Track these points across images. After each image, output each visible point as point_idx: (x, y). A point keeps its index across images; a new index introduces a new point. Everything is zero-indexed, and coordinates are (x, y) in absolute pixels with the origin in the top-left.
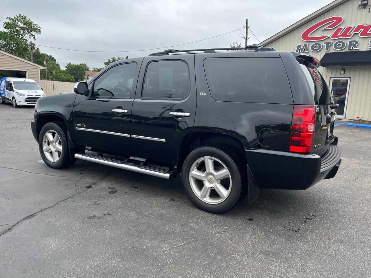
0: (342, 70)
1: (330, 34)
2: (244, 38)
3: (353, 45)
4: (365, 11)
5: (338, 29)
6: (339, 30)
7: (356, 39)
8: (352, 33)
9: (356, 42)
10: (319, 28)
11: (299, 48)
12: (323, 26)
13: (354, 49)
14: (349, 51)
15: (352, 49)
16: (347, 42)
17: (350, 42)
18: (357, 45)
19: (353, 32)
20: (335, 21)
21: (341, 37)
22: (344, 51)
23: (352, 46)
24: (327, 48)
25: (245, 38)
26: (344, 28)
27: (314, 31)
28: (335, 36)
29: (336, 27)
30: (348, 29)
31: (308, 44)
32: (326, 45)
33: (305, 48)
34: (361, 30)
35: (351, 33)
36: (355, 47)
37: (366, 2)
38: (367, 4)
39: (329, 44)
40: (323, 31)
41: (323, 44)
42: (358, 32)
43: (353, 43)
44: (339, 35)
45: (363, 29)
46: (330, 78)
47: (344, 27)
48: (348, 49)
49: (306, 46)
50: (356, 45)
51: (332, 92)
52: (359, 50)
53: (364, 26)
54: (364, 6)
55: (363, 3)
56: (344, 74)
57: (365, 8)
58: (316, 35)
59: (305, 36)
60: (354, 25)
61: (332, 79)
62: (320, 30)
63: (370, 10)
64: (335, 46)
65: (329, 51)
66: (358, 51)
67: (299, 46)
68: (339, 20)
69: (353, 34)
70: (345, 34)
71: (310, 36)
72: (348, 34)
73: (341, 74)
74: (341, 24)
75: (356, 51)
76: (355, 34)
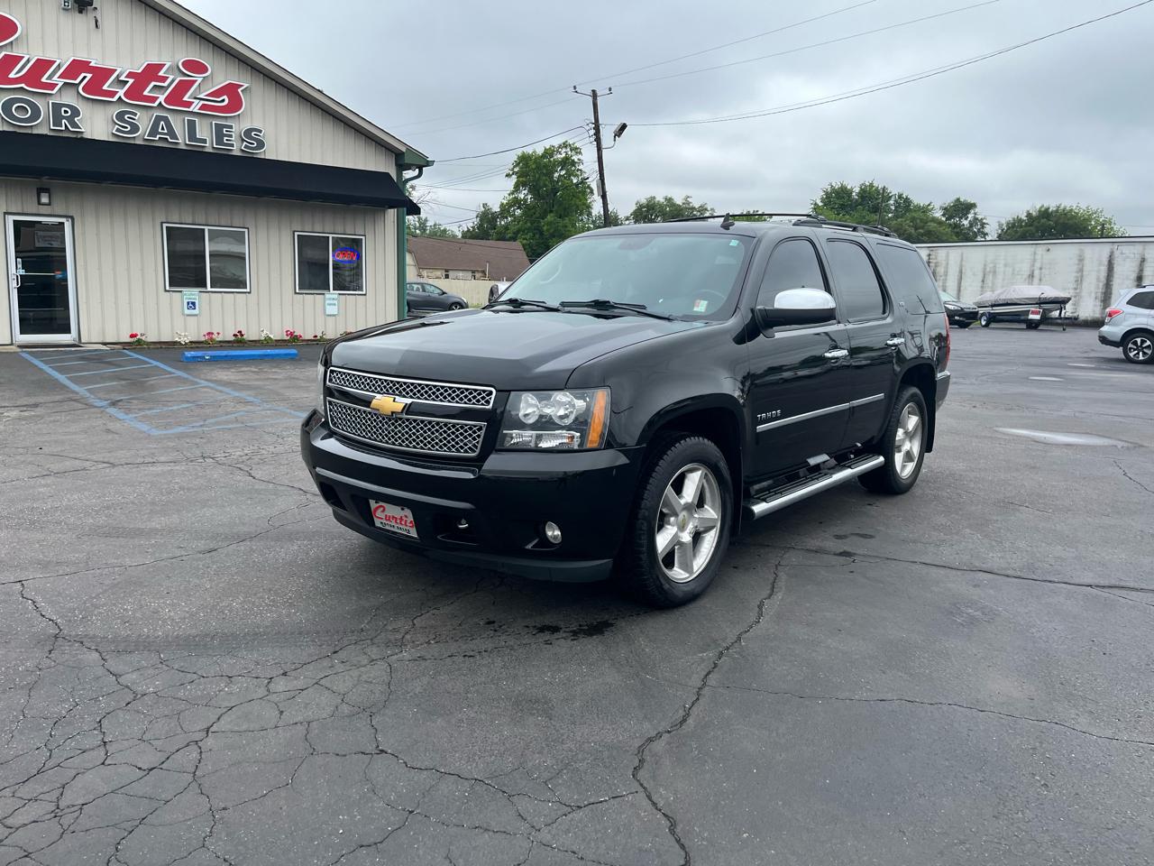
0: (40, 191)
3: (65, 117)
4: (82, 21)
5: (5, 56)
6: (10, 61)
7: (68, 99)
8: (58, 81)
9: (75, 111)
13: (70, 129)
14: (52, 134)
15: (62, 128)
16: (45, 106)
17: (57, 107)
18: (79, 121)
19: (60, 77)
21: (23, 85)
22: (35, 132)
23: (64, 120)
26: (26, 57)
34: (85, 77)
35: (55, 78)
36: (72, 124)
42: (77, 82)
43: (66, 112)
44: (12, 75)
45: (89, 76)
46: (5, 213)
47: (26, 52)
48: (52, 127)
50: (76, 119)
51: (19, 260)
52: (86, 136)
54: (81, 5)
56: (49, 204)
60: (60, 56)
61: (10, 219)
63: (98, 22)
64: (7, 111)
66: (82, 139)
69: (61, 84)
70: (34, 79)
72: (44, 80)
73: (39, 203)
74: (12, 42)
75: (74, 136)
76: (65, 83)
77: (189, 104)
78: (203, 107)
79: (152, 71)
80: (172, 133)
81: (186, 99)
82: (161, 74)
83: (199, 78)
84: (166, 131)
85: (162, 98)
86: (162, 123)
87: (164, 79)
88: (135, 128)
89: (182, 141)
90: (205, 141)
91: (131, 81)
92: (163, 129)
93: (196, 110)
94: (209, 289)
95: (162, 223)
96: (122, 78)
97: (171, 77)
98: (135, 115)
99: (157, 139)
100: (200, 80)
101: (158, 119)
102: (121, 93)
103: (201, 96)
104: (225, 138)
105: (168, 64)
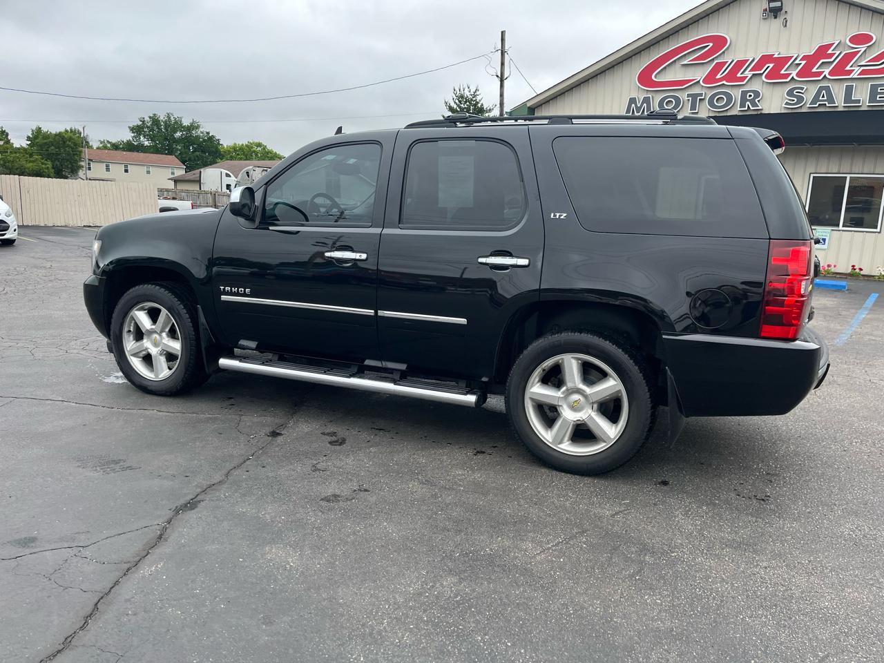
1: (700, 74)
2: (497, 76)
3: (749, 100)
4: (776, 24)
5: (717, 63)
6: (719, 66)
7: (756, 86)
8: (749, 74)
9: (757, 94)
10: (675, 61)
11: (633, 105)
12: (685, 55)
13: (752, 108)
14: (740, 114)
15: (746, 109)
16: (736, 94)
17: (744, 94)
18: (758, 101)
19: (750, 71)
20: (711, 44)
21: (724, 82)
22: (729, 114)
23: (748, 103)
24: (693, 107)
25: (499, 76)
26: (730, 61)
27: (665, 68)
28: (710, 78)
29: (713, 59)
30: (740, 64)
31: (652, 97)
32: (690, 98)
33: (645, 104)
34: (768, 67)
35: (747, 72)
36: (754, 104)
37: (778, 4)
38: (780, 9)
39: (699, 98)
40: (684, 68)
41: (683, 96)
42: (762, 72)
43: (750, 96)
44: (718, 76)
45: (771, 65)
47: (730, 58)
48: (739, 109)
49: (646, 100)
50: (756, 100)
52: (763, 112)
53: (774, 56)
54: (775, 12)
55: (773, 5)
57: (776, 17)
58: (670, 76)
59: (645, 79)
60: (753, 55)
62: (678, 65)
63: (786, 22)
64: (711, 103)
65: (697, 113)
66: (761, 114)
67: (632, 101)
68: (719, 42)
69: (750, 76)
70: (732, 76)
71: (655, 77)
72: (739, 75)
74: (724, 52)
75: (755, 113)
76: (754, 75)
77: (850, 72)
78: (863, 73)
79: (823, 51)
80: (830, 99)
81: (848, 68)
82: (830, 51)
83: (862, 48)
84: (825, 98)
85: (826, 71)
86: (824, 91)
87: (831, 55)
88: (800, 99)
89: (840, 103)
90: (858, 101)
91: (804, 62)
92: (823, 97)
93: (855, 76)
94: (841, 227)
95: (810, 174)
96: (797, 62)
97: (838, 53)
98: (802, 89)
99: (817, 106)
100: (863, 50)
101: (821, 89)
102: (794, 74)
103: (863, 63)
104: (878, 96)
105: (837, 43)
